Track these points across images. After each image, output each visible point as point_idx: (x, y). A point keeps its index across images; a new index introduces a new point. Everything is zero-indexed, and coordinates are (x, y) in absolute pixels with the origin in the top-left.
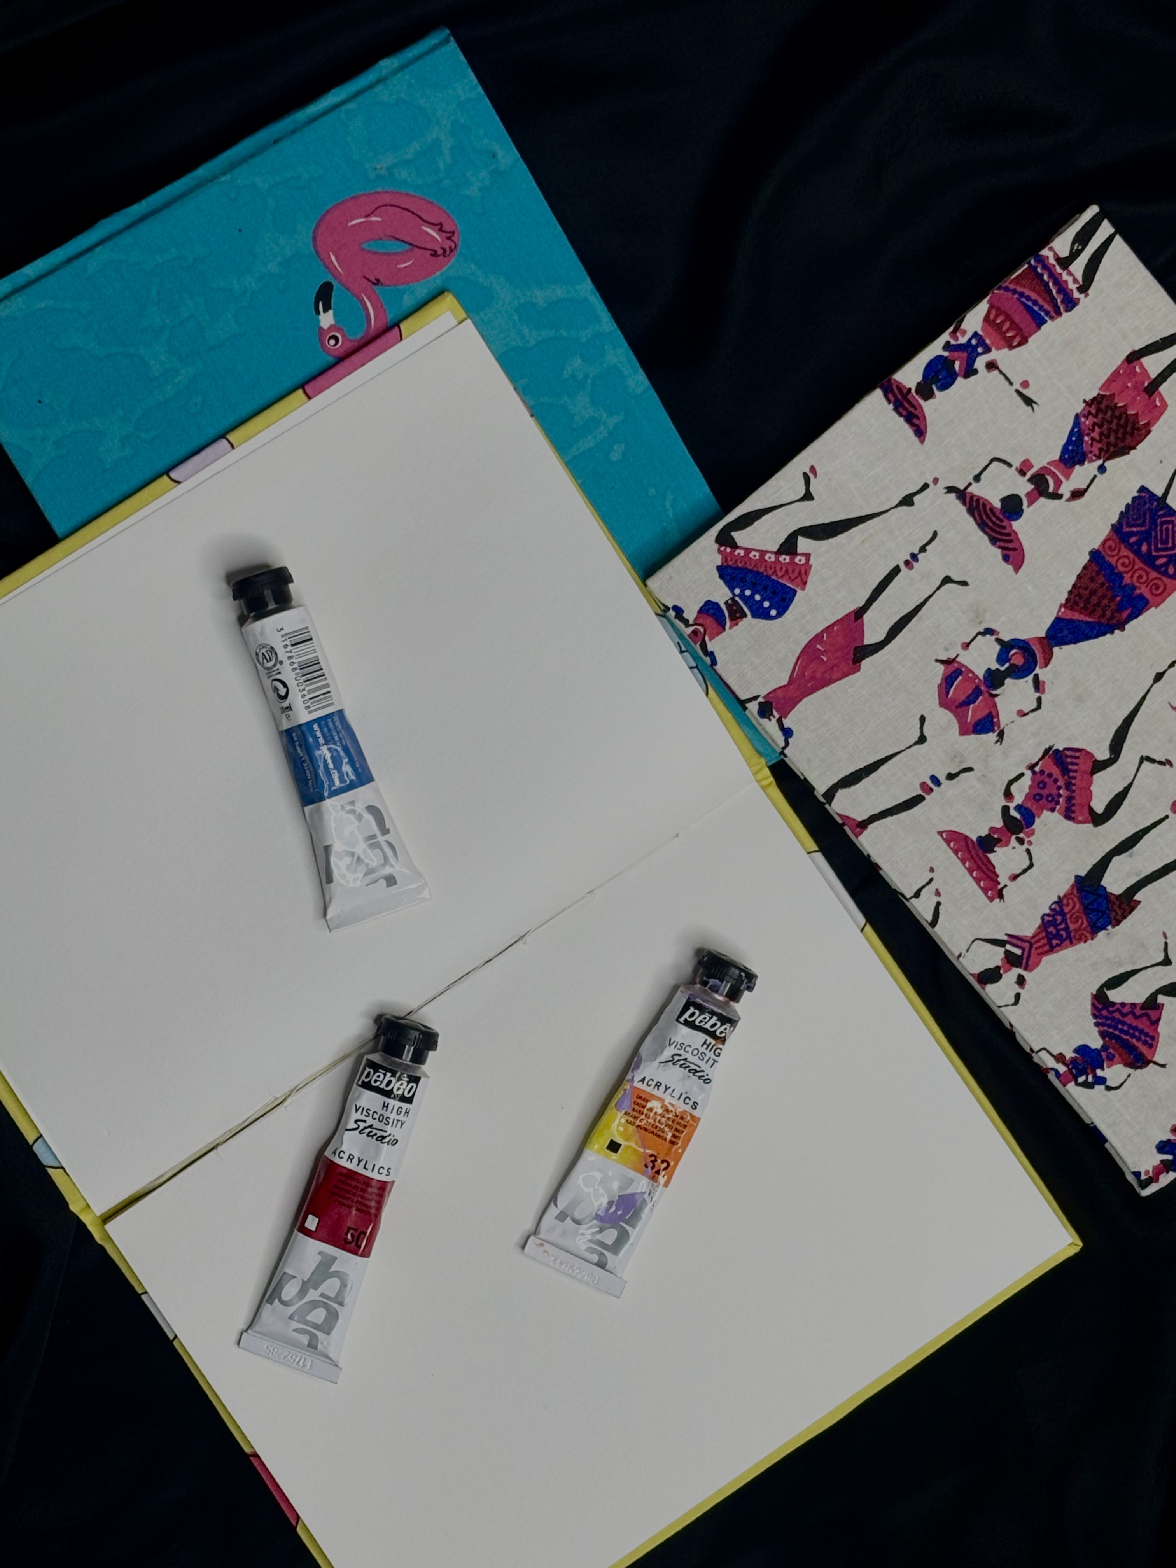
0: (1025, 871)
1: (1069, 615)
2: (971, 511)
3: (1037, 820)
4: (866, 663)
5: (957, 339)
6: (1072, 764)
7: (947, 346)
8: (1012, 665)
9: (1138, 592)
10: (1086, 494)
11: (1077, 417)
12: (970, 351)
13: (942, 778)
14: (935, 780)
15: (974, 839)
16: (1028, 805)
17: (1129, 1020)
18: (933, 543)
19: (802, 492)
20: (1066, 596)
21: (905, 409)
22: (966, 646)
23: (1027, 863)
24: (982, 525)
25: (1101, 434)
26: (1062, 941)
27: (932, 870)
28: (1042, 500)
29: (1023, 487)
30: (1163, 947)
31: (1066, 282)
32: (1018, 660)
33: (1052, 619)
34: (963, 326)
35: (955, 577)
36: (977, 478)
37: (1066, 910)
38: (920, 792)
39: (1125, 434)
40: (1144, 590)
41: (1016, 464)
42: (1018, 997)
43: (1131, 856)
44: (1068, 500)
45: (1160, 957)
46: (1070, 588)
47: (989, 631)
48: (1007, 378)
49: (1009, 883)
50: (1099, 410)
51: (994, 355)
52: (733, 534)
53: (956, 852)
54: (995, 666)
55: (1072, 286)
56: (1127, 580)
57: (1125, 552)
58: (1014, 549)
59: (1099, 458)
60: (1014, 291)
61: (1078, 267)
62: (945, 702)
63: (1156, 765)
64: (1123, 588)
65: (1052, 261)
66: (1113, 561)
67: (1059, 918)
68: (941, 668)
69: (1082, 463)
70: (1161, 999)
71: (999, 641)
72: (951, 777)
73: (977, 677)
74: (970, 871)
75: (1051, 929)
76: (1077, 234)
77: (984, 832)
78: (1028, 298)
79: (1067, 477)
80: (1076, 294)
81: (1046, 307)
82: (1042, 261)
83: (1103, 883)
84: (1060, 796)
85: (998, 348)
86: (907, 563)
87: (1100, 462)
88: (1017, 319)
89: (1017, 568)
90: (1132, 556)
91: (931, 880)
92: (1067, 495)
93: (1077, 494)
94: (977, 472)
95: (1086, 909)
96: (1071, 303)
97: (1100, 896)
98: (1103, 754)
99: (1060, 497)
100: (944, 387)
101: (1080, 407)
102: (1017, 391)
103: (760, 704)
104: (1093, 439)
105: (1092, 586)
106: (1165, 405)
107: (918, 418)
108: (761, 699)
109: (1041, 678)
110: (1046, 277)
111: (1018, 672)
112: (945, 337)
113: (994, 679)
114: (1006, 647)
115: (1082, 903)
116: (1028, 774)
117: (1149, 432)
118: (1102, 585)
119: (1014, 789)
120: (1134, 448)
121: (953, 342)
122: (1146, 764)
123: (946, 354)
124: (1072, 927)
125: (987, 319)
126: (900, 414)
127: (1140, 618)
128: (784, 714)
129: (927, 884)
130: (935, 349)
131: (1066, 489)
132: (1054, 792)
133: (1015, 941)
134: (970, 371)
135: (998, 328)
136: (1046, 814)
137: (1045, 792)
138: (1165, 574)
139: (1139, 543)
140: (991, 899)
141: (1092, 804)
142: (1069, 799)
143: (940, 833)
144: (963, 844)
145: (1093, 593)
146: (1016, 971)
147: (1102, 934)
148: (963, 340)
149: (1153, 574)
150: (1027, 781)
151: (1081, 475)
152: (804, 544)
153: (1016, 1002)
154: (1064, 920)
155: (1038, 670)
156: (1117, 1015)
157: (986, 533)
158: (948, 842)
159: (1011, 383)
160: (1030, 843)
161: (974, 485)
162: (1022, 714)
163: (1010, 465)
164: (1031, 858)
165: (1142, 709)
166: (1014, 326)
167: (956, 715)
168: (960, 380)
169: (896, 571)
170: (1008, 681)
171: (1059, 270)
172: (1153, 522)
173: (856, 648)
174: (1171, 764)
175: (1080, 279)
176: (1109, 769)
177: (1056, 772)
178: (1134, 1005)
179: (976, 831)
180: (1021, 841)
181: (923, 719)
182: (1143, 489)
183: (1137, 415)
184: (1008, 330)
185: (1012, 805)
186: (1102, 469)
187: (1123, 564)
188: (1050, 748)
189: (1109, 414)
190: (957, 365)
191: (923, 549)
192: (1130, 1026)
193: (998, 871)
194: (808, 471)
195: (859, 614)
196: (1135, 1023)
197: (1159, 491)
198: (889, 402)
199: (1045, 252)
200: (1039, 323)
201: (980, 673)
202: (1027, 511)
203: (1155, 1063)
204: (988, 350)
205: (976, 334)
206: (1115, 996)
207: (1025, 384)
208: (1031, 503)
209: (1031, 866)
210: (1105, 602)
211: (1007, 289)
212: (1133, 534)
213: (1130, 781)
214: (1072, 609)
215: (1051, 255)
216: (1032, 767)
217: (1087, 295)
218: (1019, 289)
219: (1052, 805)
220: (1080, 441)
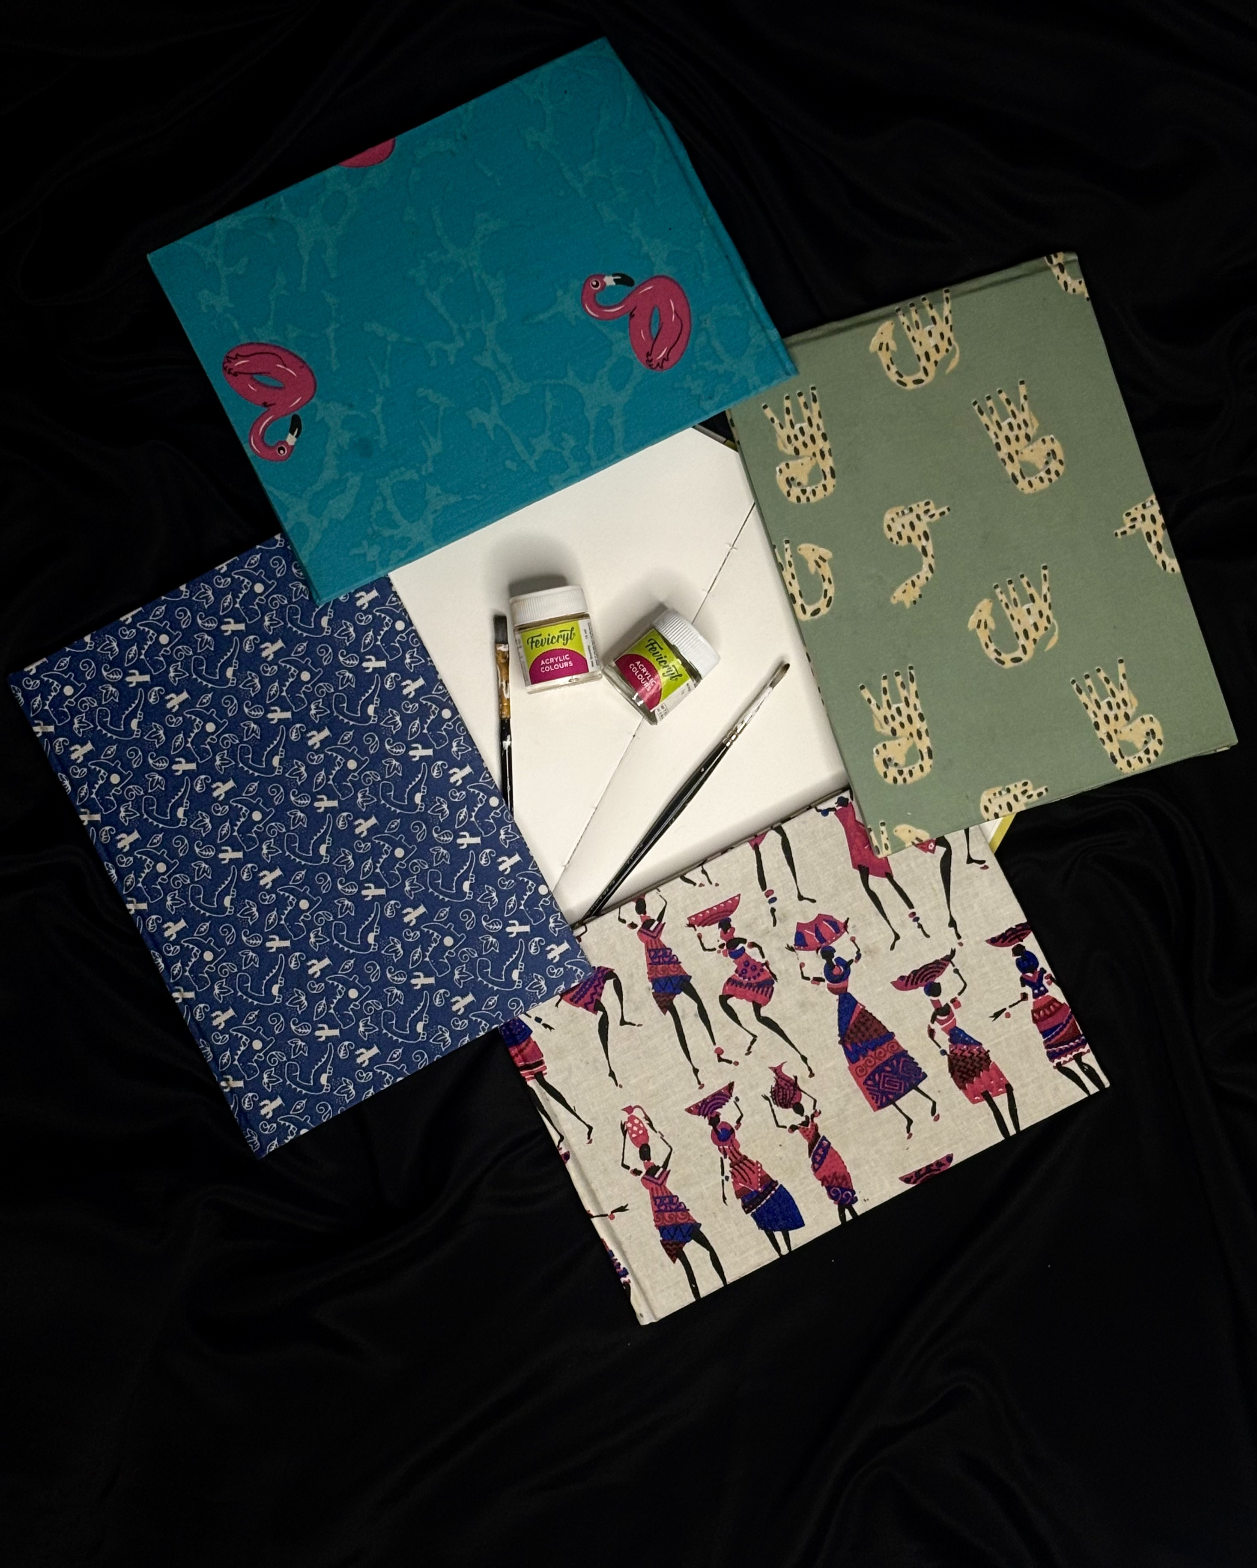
0: (702, 945)
1: (857, 1011)
2: (937, 962)
3: (732, 960)
4: (857, 873)
5: (1046, 978)
6: (762, 991)
7: (1043, 971)
8: (834, 966)
9: (861, 1058)
10: (930, 1039)
11: (980, 1044)
12: (1037, 986)
13: (773, 905)
14: (774, 900)
15: (731, 917)
16: (743, 956)
17: (592, 990)
18: (922, 934)
19: (974, 857)
20: (870, 1011)
21: (1010, 935)
22: (853, 940)
23: (707, 947)
24: (926, 967)
25: (965, 1057)
26: (652, 958)
27: (717, 885)
28: (933, 1010)
29: (944, 999)
30: (633, 1022)
31: (1066, 1056)
32: (836, 971)
33: (857, 999)
34: (1053, 984)
35: (897, 942)
36: (956, 971)
37: (671, 966)
38: (768, 889)
39: (963, 1072)
40: (861, 1062)
41: (960, 999)
42: (624, 921)
43: (695, 1015)
44: (929, 1026)
45: (626, 1019)
46: (874, 1015)
47: (859, 956)
48: (1014, 1005)
49: (697, 932)
50: (981, 1059)
51: (1031, 999)
53: (725, 903)
54: (836, 955)
55: (1063, 1059)
56: (870, 1053)
57: (888, 1055)
58: (906, 985)
59: (951, 1052)
60: (1067, 1022)
61: (1073, 1066)
62: (821, 918)
63: (749, 1044)
64: (866, 1049)
65: (1081, 1050)
66: (885, 1046)
67: (667, 960)
68: (843, 921)
69: (950, 1040)
70: (600, 1013)
71: (851, 961)
72: (773, 911)
73: (833, 941)
74: (711, 909)
75: (661, 953)
76: (1094, 1070)
77: (733, 924)
78: (1061, 1030)
79: (943, 1029)
80: (1057, 1061)
81: (1053, 1040)
82: (1082, 1045)
83: (683, 993)
84: (744, 978)
85: (1034, 1003)
86: (914, 914)
87: (948, 1052)
88: (1050, 1020)
89: (894, 983)
90: (885, 1059)
91: (711, 883)
92: (933, 1026)
93: (931, 1033)
94: (960, 972)
95: (669, 979)
96: (1052, 1056)
97: (674, 989)
98: (764, 1012)
99: (933, 1021)
100: (1019, 964)
101: (986, 1047)
102: (1005, 1009)
103: (847, 799)
104: (964, 1051)
105: (872, 1029)
106: (974, 1102)
107: (1003, 942)
108: (850, 800)
109: (822, 983)
110: (1072, 1044)
111: (829, 968)
112: (1049, 971)
113: (828, 953)
114: (847, 965)
115: (673, 977)
116: (763, 961)
117: (960, 1088)
118: (871, 1036)
119: (756, 950)
120: (952, 1076)
121: (1045, 975)
122: (752, 1038)
123: (1038, 969)
124: (660, 967)
125: (1055, 1000)
126: (1007, 931)
127: (844, 1056)
128: (838, 813)
129: (709, 880)
130: (1043, 963)
131: (936, 1026)
132: (747, 975)
133: (659, 927)
134: (1024, 982)
135: (1047, 1006)
136: (736, 966)
137: (749, 969)
138: (869, 1079)
139: (892, 1066)
140: (689, 918)
141: (734, 998)
142: (741, 984)
143: (739, 895)
144: (729, 909)
145: (867, 1029)
146: (640, 924)
147: (650, 985)
148: (1045, 982)
149: (870, 1070)
150: (759, 959)
151: (943, 1038)
152: (941, 851)
153: (620, 919)
154: (665, 962)
155: (827, 982)
156: (597, 983)
157: (921, 969)
158: (732, 899)
159: (1011, 1006)
160: (719, 952)
161: (953, 968)
162: (802, 966)
163: (960, 994)
164: (709, 950)
165: (787, 1044)
166: (1047, 1017)
167: (811, 923)
168: (1020, 974)
169: (911, 906)
170: (824, 962)
171: (1074, 1053)
172: (902, 1078)
173: (868, 869)
174: (747, 1054)
175: (1065, 1066)
176: (753, 1014)
177: (760, 979)
178: (601, 995)
179: (735, 920)
180: (722, 946)
181: (813, 901)
182: (925, 1076)
183: (973, 1083)
184: (1044, 1012)
185: (745, 946)
186: (943, 1052)
187: (880, 1053)
188: (776, 979)
189: (978, 1065)
190: (1030, 975)
191: (920, 926)
192: (588, 990)
193: (706, 927)
194: (986, 864)
195: (889, 876)
196: (589, 993)
197: (921, 1086)
198: (1017, 926)
199: (1087, 1047)
200: (1044, 1033)
201: (834, 945)
202: (929, 999)
203: (560, 1000)
204: (1035, 996)
205: (1046, 991)
206: (609, 984)
207: (1008, 1016)
208: (933, 1001)
209: (704, 949)
210: (860, 1035)
211: (1070, 1017)
212: (898, 1063)
213: (743, 1025)
214: (860, 1013)
215: (1085, 1050)
216: (766, 964)
217: (1054, 1067)
218: (1068, 1025)
219: (740, 971)
220: (965, 1043)
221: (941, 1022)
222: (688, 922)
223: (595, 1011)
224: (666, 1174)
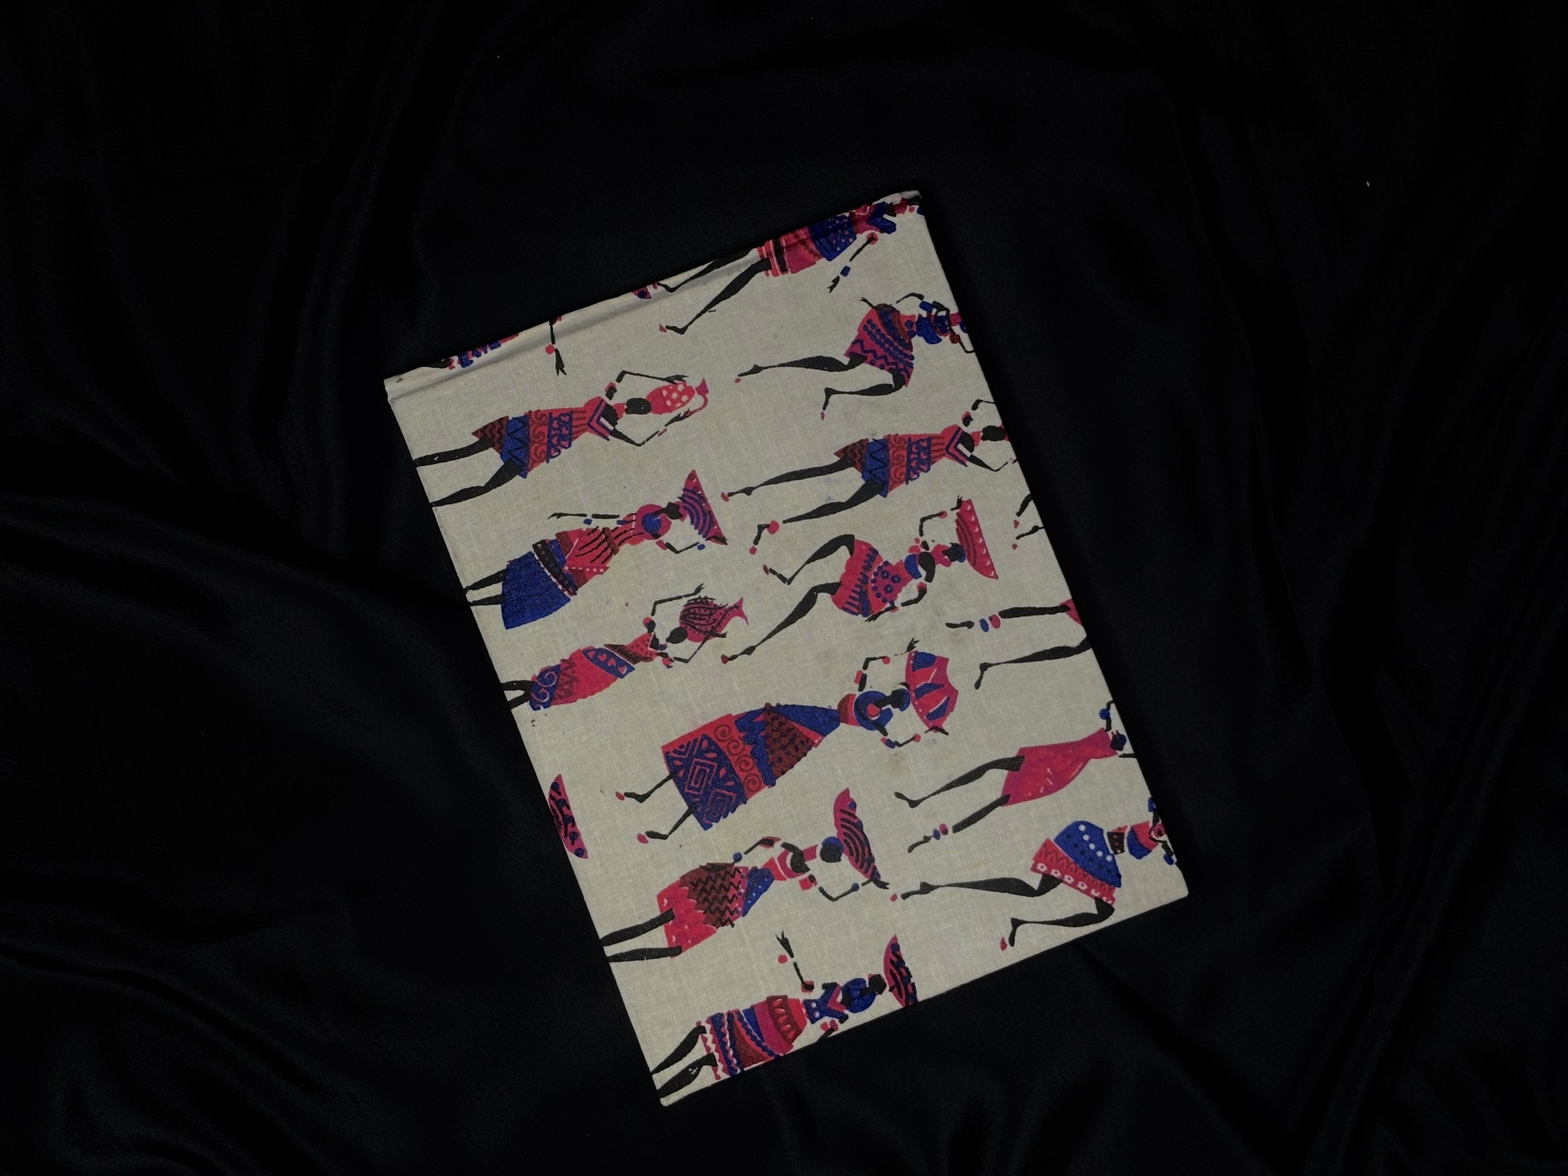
0: (930, 517)
1: (812, 734)
2: (871, 859)
3: (904, 559)
4: (1012, 753)
5: (833, 1022)
6: (854, 599)
7: (843, 1018)
8: (880, 706)
9: (742, 735)
10: (759, 839)
11: (745, 913)
12: (823, 1007)
13: (977, 626)
14: (984, 626)
15: (966, 561)
16: (907, 575)
17: (881, 352)
18: (915, 842)
19: (1020, 929)
20: (809, 753)
21: (900, 974)
22: (916, 738)
23: (927, 523)
24: (865, 843)
25: (727, 890)
26: (917, 443)
27: (1015, 546)
28: (802, 847)
29: (816, 866)
30: (828, 407)
31: (714, 1042)
32: (871, 708)
33: (829, 736)
34: (823, 1032)
35: (906, 803)
36: (855, 888)
37: (904, 470)
38: (1002, 620)
39: (706, 883)
40: (737, 734)
41: (814, 889)
42: (975, 407)
43: (829, 498)
44: (778, 840)
45: (834, 398)
46: (804, 759)
47: (891, 744)
48: (798, 971)
49: (949, 512)
50: (723, 913)
51: (802, 996)
52: (1096, 912)
53: (987, 555)
54: (896, 711)
55: (709, 1036)
56: (749, 748)
57: (742, 775)
58: (842, 811)
59: (737, 869)
60: (764, 1049)
61: (698, 1052)
62: (952, 694)
63: (778, 572)
64: (755, 742)
65: (720, 1066)
66: (756, 771)
67: (913, 464)
68: (945, 726)
69: (755, 869)
70: (846, 361)
71: (885, 733)
72: (969, 625)
73: (916, 708)
74: (980, 534)
75: (924, 457)
76: (689, 1083)
77: (956, 564)
78: (753, 1038)
79: (771, 861)
80: (708, 1027)
81: (739, 1025)
82: (729, 1069)
83: (863, 482)
84: (876, 574)
85: (797, 1001)
86: (945, 832)
87: (737, 865)
88: (770, 1023)
89: (846, 792)
90: (737, 769)
91: (1018, 538)
92: (777, 845)
93: (768, 842)
94: (853, 894)
95: (885, 464)
96: (715, 1020)
97: (870, 471)
98: (824, 598)
99: (785, 845)
100: (857, 982)
101: (739, 922)
102: (792, 956)
103: (1121, 749)
104: (737, 888)
105: (782, 754)
106: (660, 897)
107: (892, 962)
108: (1120, 753)
109: (857, 686)
110: (731, 1052)
111: (878, 699)
112: (842, 1028)
113: (899, 699)
114: (880, 726)
115: (888, 471)
116: (897, 603)
117: (683, 878)
118: (772, 752)
119: (915, 595)
120: (702, 867)
121: (837, 1021)
122: (788, 577)
123: (847, 1012)
124: (905, 453)
125: (798, 1032)
126: (907, 969)
127: (748, 710)
128: (1102, 733)
129: (1022, 535)
130: (855, 1020)
131: (777, 851)
132: (880, 579)
133: (961, 458)
134: (830, 988)
135: (790, 1020)
136: (893, 562)
137: (887, 582)
138: (711, 743)
139: (726, 779)
140: (970, 502)
141: (849, 556)
142: (868, 568)
143: (996, 577)
144: (978, 560)
145: (784, 748)
146: (969, 430)
147: (880, 437)
148: (827, 1019)
149: (721, 745)
150: (901, 598)
151: (759, 859)
152: (1034, 881)
153: (978, 402)
154: (909, 461)
155: (858, 694)
156: (891, 360)
157: (864, 835)
158: (991, 566)
159: (795, 965)
160: (917, 540)
161: (860, 883)
162: (886, 659)
163: (822, 890)
164: (921, 527)
165: (774, 627)
166: (775, 1017)
167: (946, 679)
168: (842, 983)
169: (957, 828)
170: (888, 693)
171: (717, 1055)
172: (706, 793)
173: (1017, 770)
174: (765, 568)
175: (700, 1040)
176: (823, 583)
177: (871, 596)
178: (872, 363)
179: (962, 569)
180: (925, 545)
181: (978, 685)
182: (706, 827)
183: (689, 897)
184: (783, 1015)
185: (922, 580)
186: (738, 858)
187: (747, 764)
188: (870, 620)
189: (713, 908)
190: (840, 998)
191: (926, 839)
192: (882, 345)
193: (955, 525)
194: (1009, 946)
195: (1004, 801)
196: (877, 347)
197: (692, 819)
198: (913, 985)
199: (724, 1076)
200: (750, 1012)
201: (911, 709)
202: (818, 842)
203: (870, 305)
204: (807, 1003)
205: (813, 1021)
206: (886, 378)
207: (782, 959)
208: (813, 849)
209: (923, 520)
210: (776, 735)
211: (771, 1054)
212: (729, 789)
213: (807, 565)
214: (808, 739)
215: (720, 1072)
216: (893, 608)
217: (699, 1023)
218: (760, 1049)
219: (886, 568)
220: (749, 890)
221: (782, 859)
222: (964, 499)
223: (850, 354)
224: (604, 433)
